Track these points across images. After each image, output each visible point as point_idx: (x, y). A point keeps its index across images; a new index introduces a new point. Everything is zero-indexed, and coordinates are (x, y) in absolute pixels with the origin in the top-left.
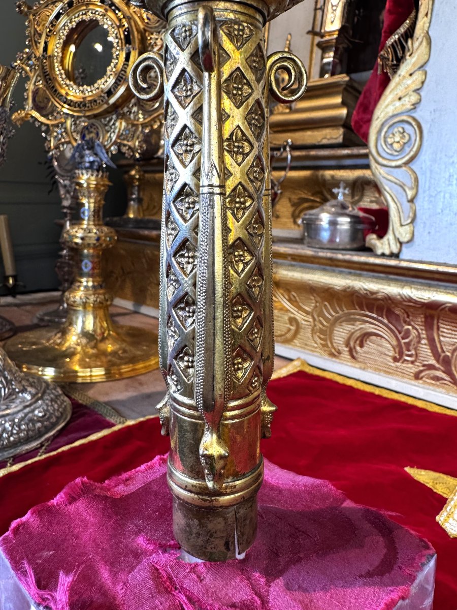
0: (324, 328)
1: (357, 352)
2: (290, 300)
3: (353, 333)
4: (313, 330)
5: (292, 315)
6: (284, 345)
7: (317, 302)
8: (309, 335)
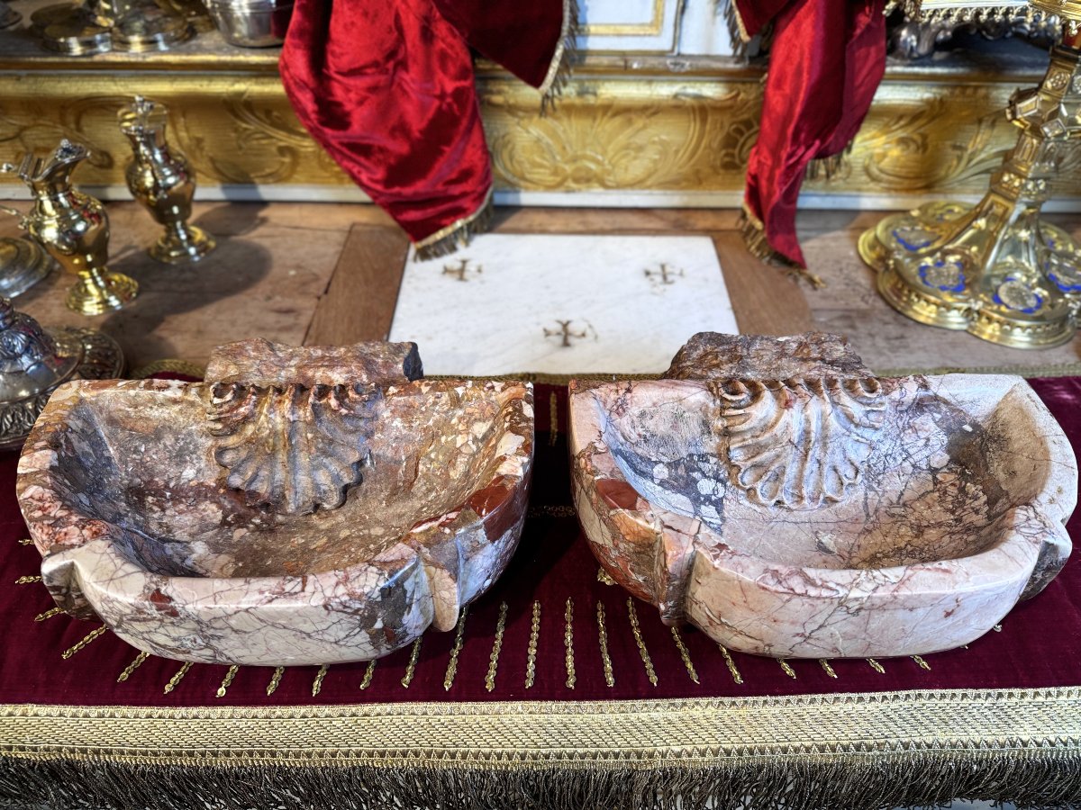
2: (274, 125)
4: (319, 157)
5: (282, 144)
6: (280, 184)
8: (314, 163)
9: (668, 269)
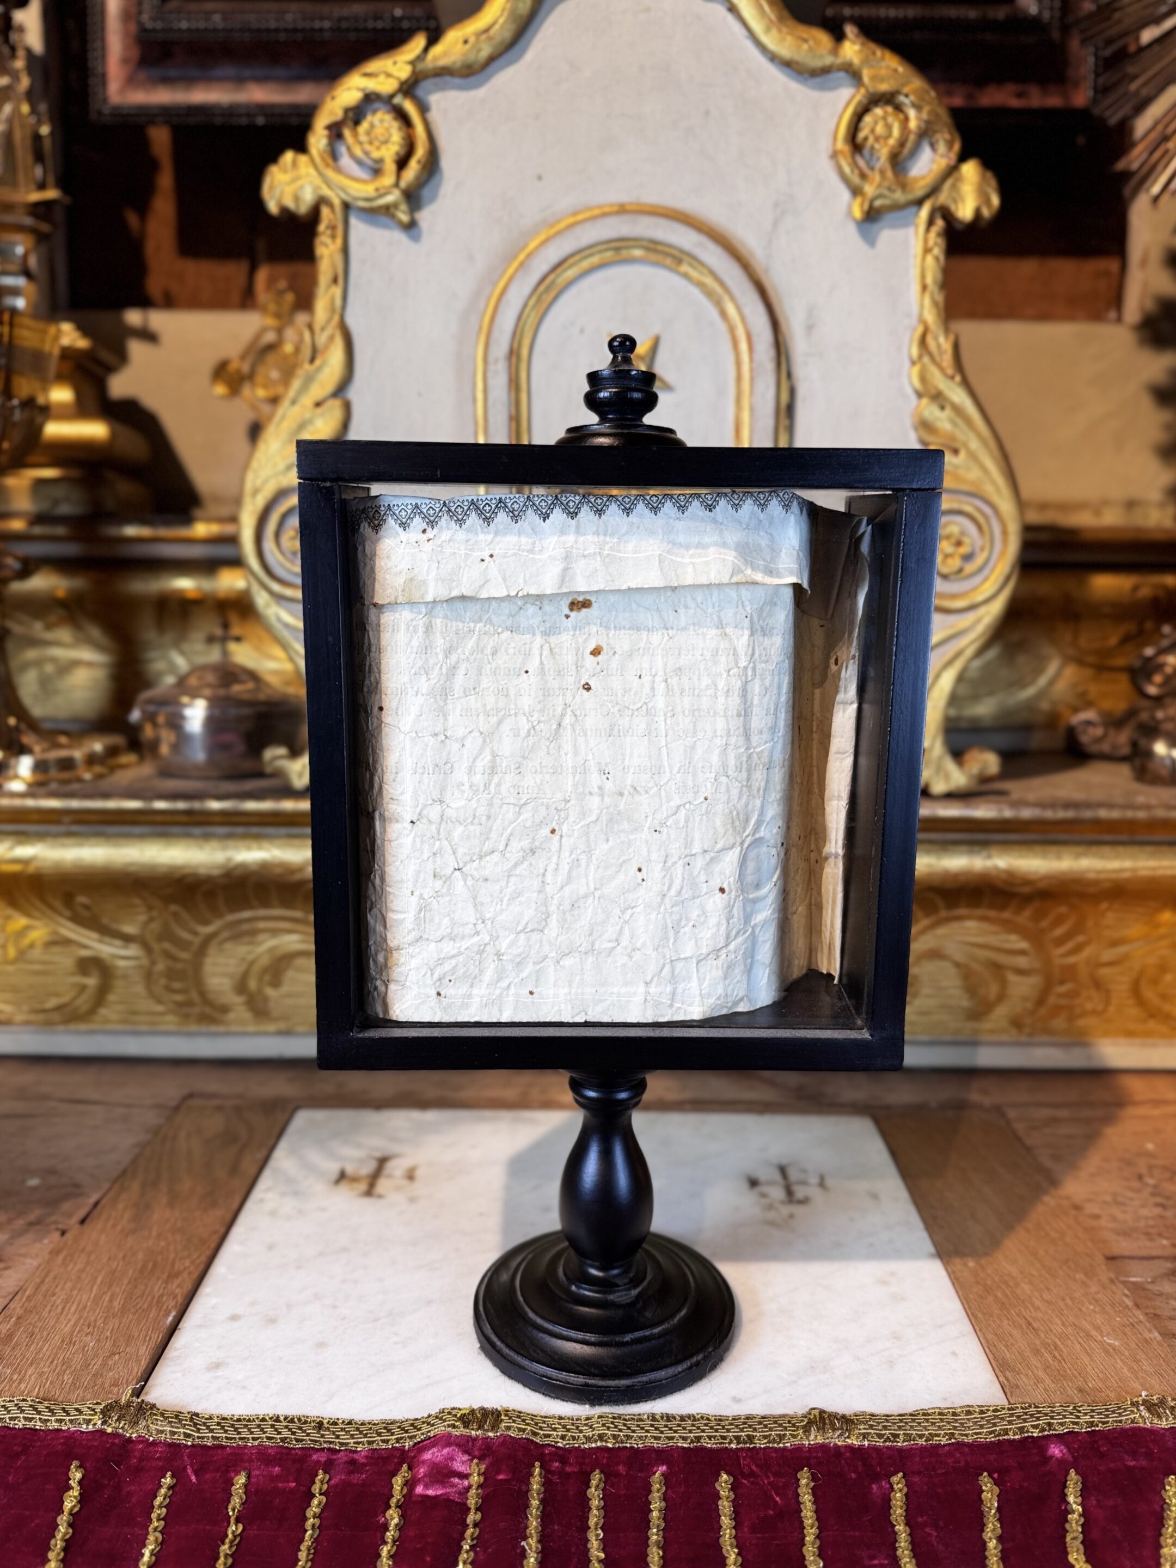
0: (179, 966)
1: (266, 999)
2: (77, 919)
3: (252, 963)
4: (148, 976)
5: (85, 953)
6: (72, 1027)
7: (150, 908)
8: (140, 989)
9: (793, 1175)
